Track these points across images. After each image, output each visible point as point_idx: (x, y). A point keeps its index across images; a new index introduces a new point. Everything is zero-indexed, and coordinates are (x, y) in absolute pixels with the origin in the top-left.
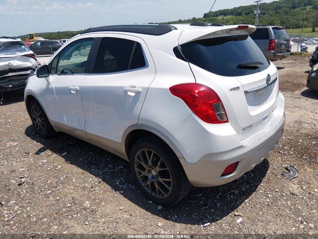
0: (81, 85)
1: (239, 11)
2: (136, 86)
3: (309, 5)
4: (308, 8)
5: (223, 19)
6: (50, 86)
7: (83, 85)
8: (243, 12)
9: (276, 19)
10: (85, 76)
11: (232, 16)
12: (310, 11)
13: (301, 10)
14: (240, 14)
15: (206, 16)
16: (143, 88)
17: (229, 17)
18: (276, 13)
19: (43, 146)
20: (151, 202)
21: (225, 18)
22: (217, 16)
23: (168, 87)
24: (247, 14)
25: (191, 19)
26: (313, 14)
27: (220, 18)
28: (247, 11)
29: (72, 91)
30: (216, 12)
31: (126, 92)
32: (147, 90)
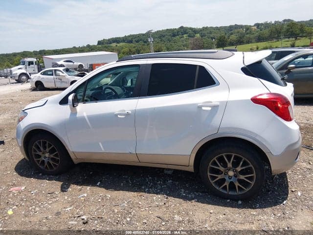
0: (134, 109)
1: (130, 39)
2: (212, 101)
3: (185, 34)
4: (185, 35)
5: (116, 46)
6: (78, 115)
7: (137, 108)
8: (134, 40)
9: (163, 45)
10: (137, 100)
11: (124, 44)
12: (186, 39)
13: (180, 38)
14: (131, 42)
15: (99, 43)
16: (221, 102)
17: (121, 44)
18: (161, 41)
19: (62, 183)
20: (228, 201)
21: (118, 45)
22: (110, 43)
23: (250, 98)
24: (137, 42)
25: (85, 46)
26: (190, 41)
27: (114, 45)
28: (136, 39)
29: (119, 116)
30: (109, 40)
31: (200, 107)
32: (227, 103)
